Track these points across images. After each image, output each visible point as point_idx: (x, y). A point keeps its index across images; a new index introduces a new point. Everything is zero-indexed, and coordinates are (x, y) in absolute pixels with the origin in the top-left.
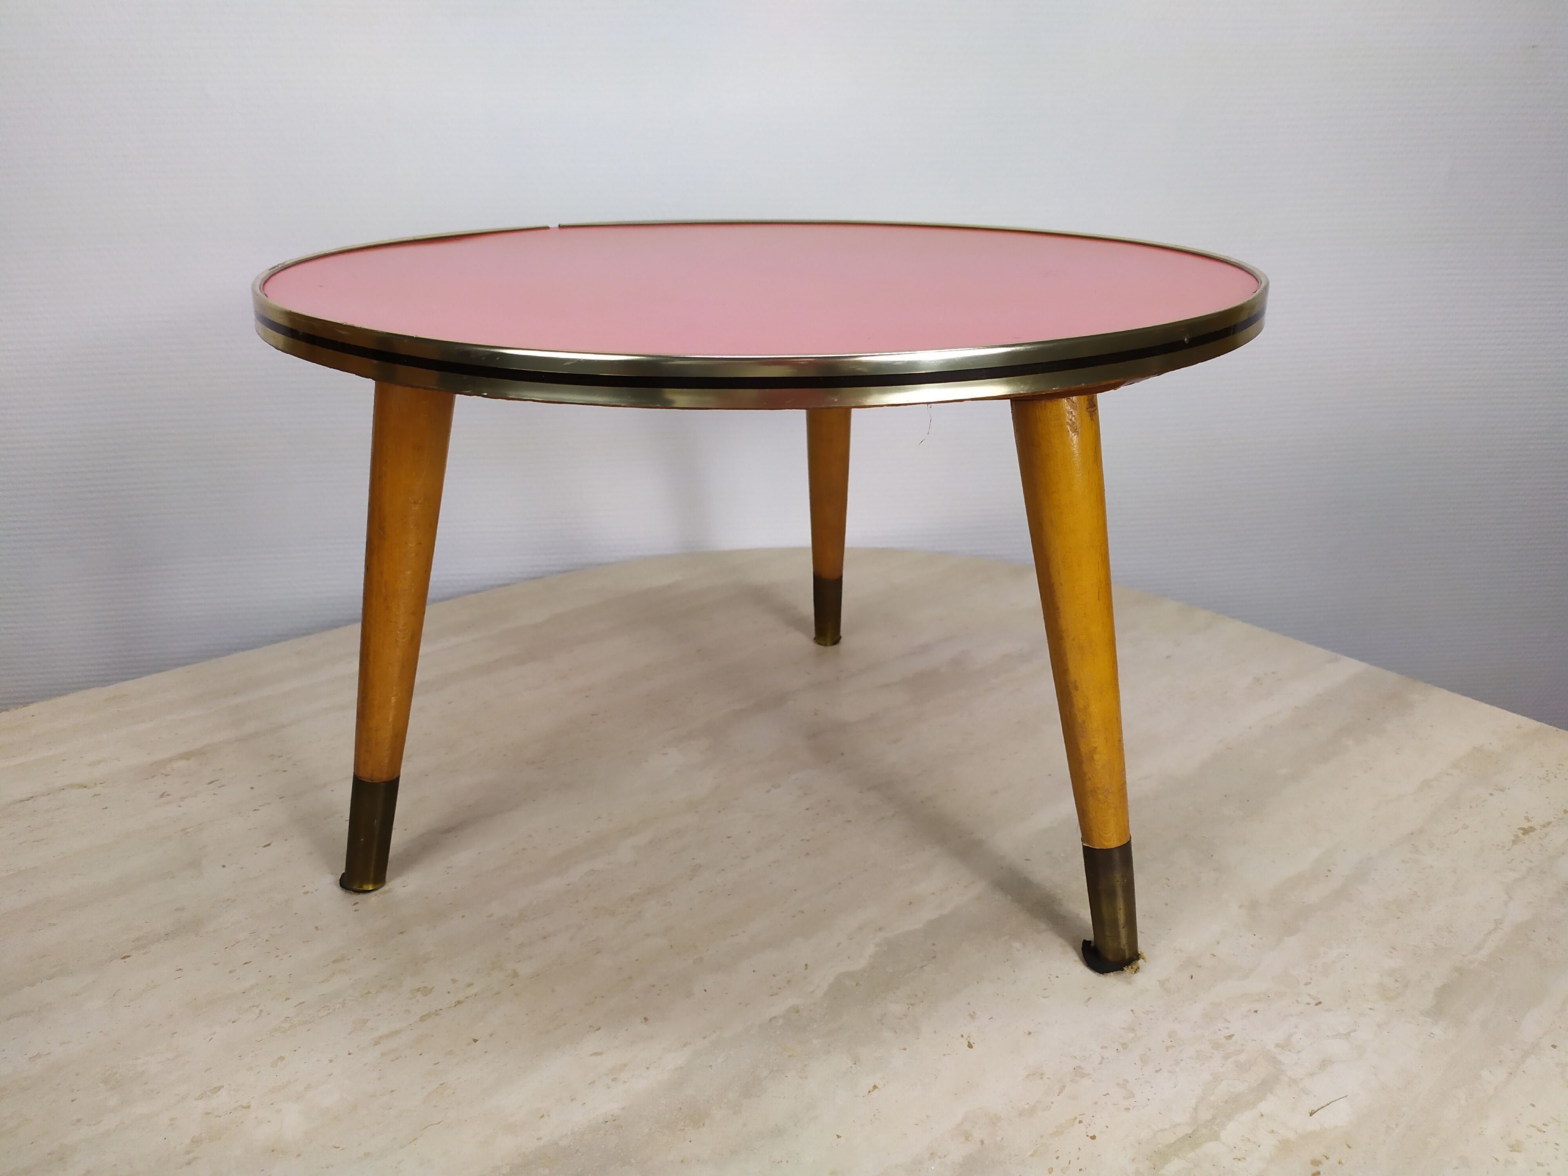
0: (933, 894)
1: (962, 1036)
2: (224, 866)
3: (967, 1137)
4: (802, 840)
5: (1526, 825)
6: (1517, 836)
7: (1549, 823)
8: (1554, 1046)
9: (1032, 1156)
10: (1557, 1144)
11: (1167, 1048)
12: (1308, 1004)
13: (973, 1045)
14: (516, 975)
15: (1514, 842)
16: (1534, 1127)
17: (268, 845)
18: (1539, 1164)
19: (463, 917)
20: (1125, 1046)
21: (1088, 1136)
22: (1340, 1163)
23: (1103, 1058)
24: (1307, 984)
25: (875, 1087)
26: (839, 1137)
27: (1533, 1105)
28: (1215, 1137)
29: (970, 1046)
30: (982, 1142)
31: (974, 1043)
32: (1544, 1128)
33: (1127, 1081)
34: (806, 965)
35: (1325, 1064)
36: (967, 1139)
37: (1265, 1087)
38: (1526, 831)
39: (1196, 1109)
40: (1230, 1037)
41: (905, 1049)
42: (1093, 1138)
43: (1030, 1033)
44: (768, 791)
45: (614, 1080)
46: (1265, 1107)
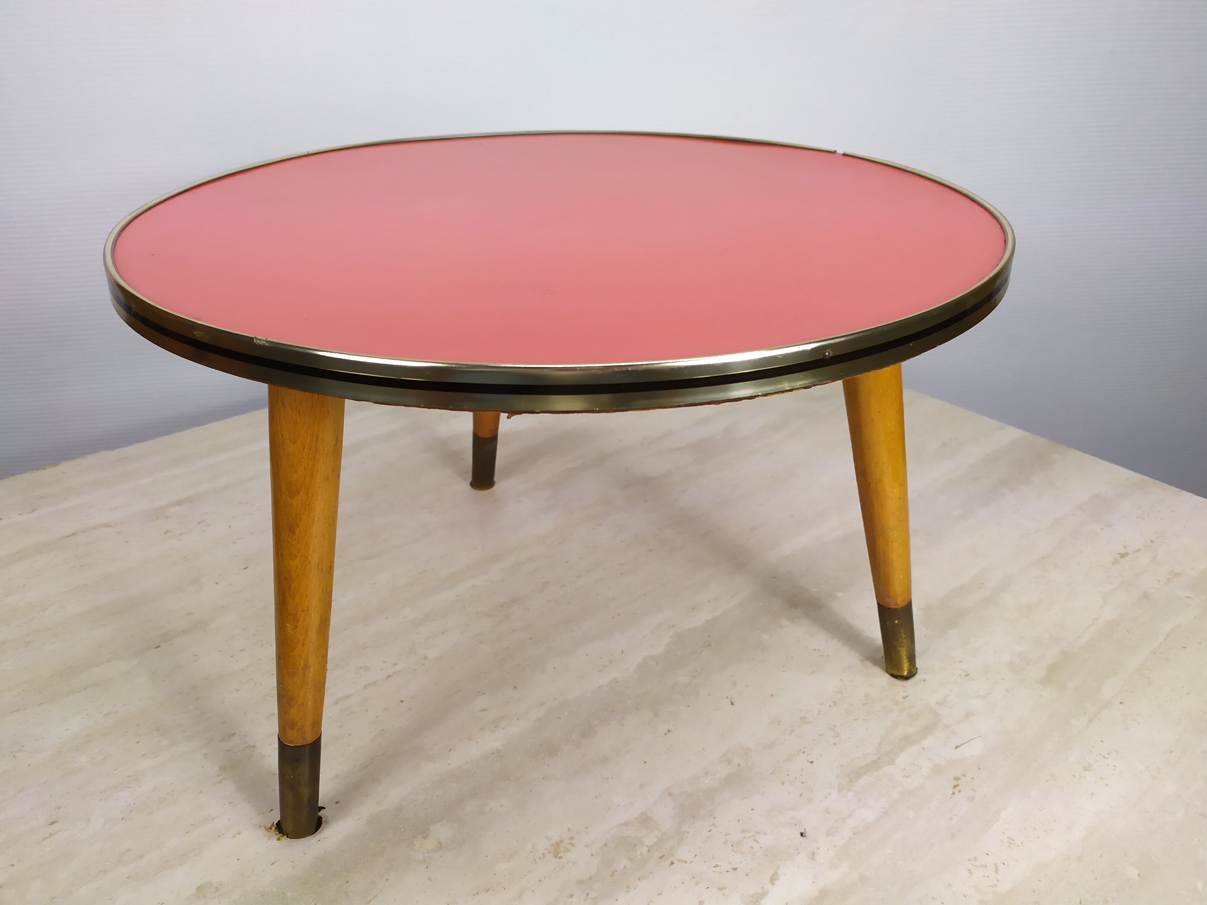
0: (709, 602)
1: (727, 697)
2: (217, 583)
3: (729, 762)
4: (619, 564)
5: (1123, 551)
6: (1116, 559)
7: (1139, 550)
8: (1121, 703)
9: (771, 774)
10: (1115, 766)
11: (863, 705)
12: (960, 675)
13: (734, 703)
14: (426, 658)
15: (1113, 564)
16: (1101, 755)
17: (246, 568)
18: (1101, 779)
19: (387, 618)
20: (835, 703)
21: (808, 761)
22: (973, 778)
23: (820, 711)
24: (960, 662)
25: (669, 731)
26: (645, 762)
27: (1102, 741)
28: (892, 763)
29: (732, 704)
30: (739, 765)
31: (735, 702)
32: (1107, 756)
33: (835, 726)
34: (622, 651)
35: (968, 716)
36: (729, 763)
37: (927, 731)
38: (1123, 556)
39: (880, 744)
40: (906, 697)
41: (689, 706)
42: (812, 762)
43: (772, 695)
44: (594, 529)
45: (496, 727)
46: (925, 743)
